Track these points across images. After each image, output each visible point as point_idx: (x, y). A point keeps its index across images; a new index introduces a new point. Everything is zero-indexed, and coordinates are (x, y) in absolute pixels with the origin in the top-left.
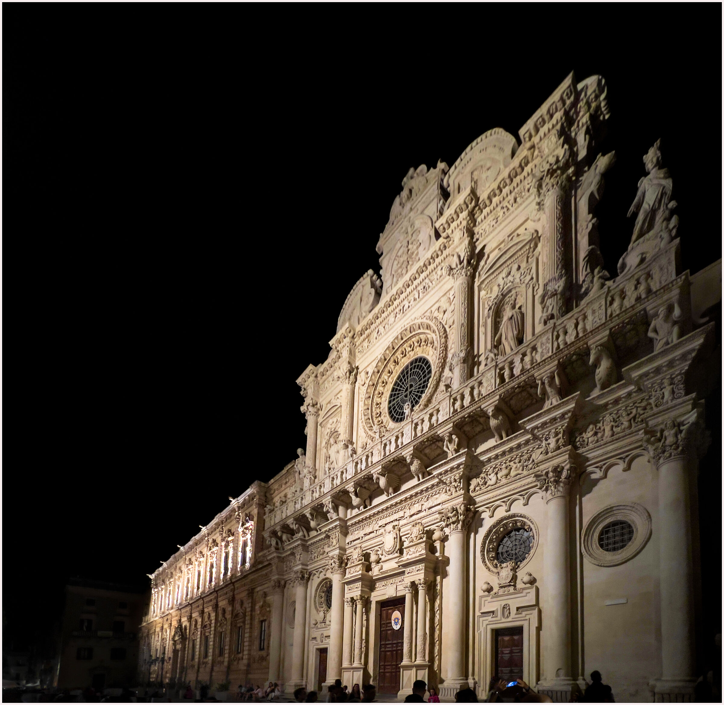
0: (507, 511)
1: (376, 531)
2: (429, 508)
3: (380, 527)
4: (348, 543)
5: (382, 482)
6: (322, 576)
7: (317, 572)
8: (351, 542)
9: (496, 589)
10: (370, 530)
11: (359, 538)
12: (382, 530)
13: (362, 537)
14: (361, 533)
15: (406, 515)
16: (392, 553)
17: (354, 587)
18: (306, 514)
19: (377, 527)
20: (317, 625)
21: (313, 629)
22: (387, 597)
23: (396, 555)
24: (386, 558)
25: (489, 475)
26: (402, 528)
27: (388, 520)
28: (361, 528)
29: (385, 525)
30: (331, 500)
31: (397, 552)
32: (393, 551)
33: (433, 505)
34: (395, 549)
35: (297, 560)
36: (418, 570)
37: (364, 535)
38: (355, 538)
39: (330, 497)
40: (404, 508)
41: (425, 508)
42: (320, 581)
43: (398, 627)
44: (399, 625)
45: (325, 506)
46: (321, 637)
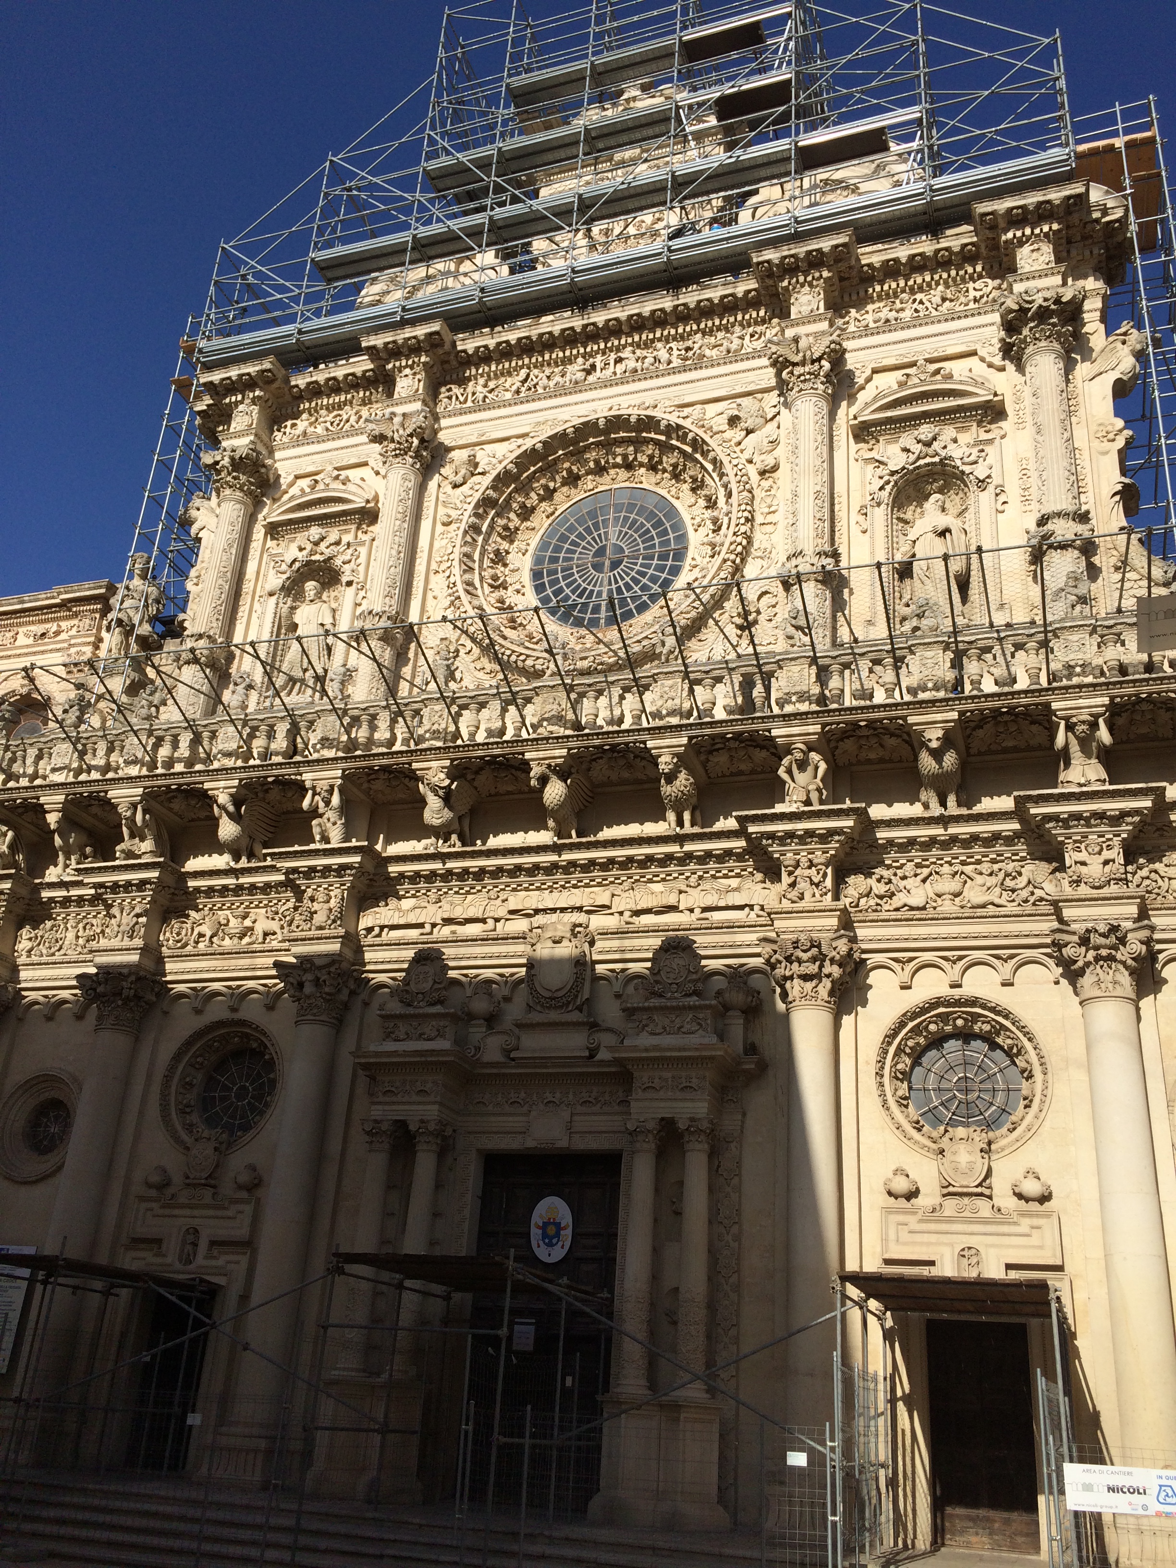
0: (952, 986)
1: (497, 920)
2: (705, 910)
3: (511, 912)
4: (369, 930)
5: (555, 792)
6: (216, 1012)
7: (197, 992)
8: (382, 928)
9: (928, 1198)
10: (471, 913)
11: (421, 926)
12: (520, 925)
13: (434, 925)
14: (428, 912)
15: (618, 905)
16: (561, 1007)
17: (408, 1087)
18: (216, 792)
19: (502, 912)
20: (170, 1191)
21: (144, 1205)
22: (530, 1143)
23: (575, 1016)
24: (536, 1017)
25: (904, 878)
26: (600, 940)
27: (549, 900)
28: (433, 895)
29: (532, 912)
30: (339, 781)
31: (580, 1009)
32: (569, 1003)
33: (722, 904)
34: (577, 996)
35: (116, 929)
36: (686, 1087)
37: (443, 920)
38: (402, 921)
39: (339, 773)
40: (612, 883)
41: (689, 905)
42: (206, 1027)
43: (557, 1254)
44: (562, 1247)
45: (310, 793)
46: (184, 1242)
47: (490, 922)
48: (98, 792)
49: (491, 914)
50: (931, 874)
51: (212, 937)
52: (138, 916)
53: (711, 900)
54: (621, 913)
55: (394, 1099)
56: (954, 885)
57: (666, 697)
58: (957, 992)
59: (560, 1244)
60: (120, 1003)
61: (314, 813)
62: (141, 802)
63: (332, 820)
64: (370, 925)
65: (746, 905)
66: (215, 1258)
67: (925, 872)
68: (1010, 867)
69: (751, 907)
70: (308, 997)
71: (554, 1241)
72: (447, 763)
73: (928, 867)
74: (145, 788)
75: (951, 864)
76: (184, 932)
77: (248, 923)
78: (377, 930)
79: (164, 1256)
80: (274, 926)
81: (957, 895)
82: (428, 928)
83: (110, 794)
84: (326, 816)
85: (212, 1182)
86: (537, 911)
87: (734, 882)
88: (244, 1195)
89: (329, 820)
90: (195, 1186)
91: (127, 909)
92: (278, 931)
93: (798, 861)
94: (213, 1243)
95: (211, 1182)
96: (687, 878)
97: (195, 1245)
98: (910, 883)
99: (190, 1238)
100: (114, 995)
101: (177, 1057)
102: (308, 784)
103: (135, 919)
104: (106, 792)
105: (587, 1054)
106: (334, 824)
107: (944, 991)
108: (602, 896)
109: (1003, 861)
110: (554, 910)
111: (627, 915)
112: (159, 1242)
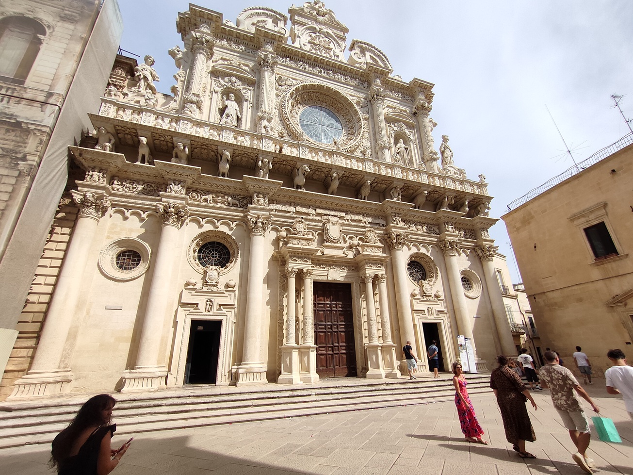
3: (317, 213)
6: (208, 227)
7: (202, 219)
12: (320, 218)
13: (293, 212)
14: (292, 209)
15: (347, 217)
16: (336, 242)
17: (300, 259)
19: (315, 213)
20: (198, 287)
21: (187, 291)
22: (329, 279)
23: (340, 245)
24: (328, 244)
25: (411, 224)
27: (328, 212)
28: (292, 204)
29: (323, 214)
31: (340, 243)
33: (372, 222)
34: (339, 240)
35: (173, 189)
36: (379, 267)
38: (283, 209)
40: (345, 212)
42: (206, 231)
45: (261, 161)
46: (207, 305)
47: (312, 216)
48: (168, 136)
49: (312, 213)
51: (210, 201)
52: (182, 186)
54: (348, 220)
55: (297, 262)
58: (419, 252)
60: (176, 216)
64: (272, 209)
66: (222, 310)
70: (259, 227)
74: (191, 140)
75: (419, 222)
76: (197, 197)
77: (224, 199)
78: (275, 211)
79: (199, 309)
82: (291, 213)
83: (174, 138)
84: (264, 170)
86: (325, 215)
88: (231, 289)
89: (264, 172)
90: (210, 285)
92: (238, 204)
94: (220, 305)
95: (217, 284)
96: (363, 214)
97: (211, 306)
99: (208, 303)
101: (193, 241)
102: (261, 158)
104: (172, 137)
105: (345, 255)
107: (417, 251)
108: (342, 214)
110: (329, 215)
111: (350, 220)
112: (197, 304)
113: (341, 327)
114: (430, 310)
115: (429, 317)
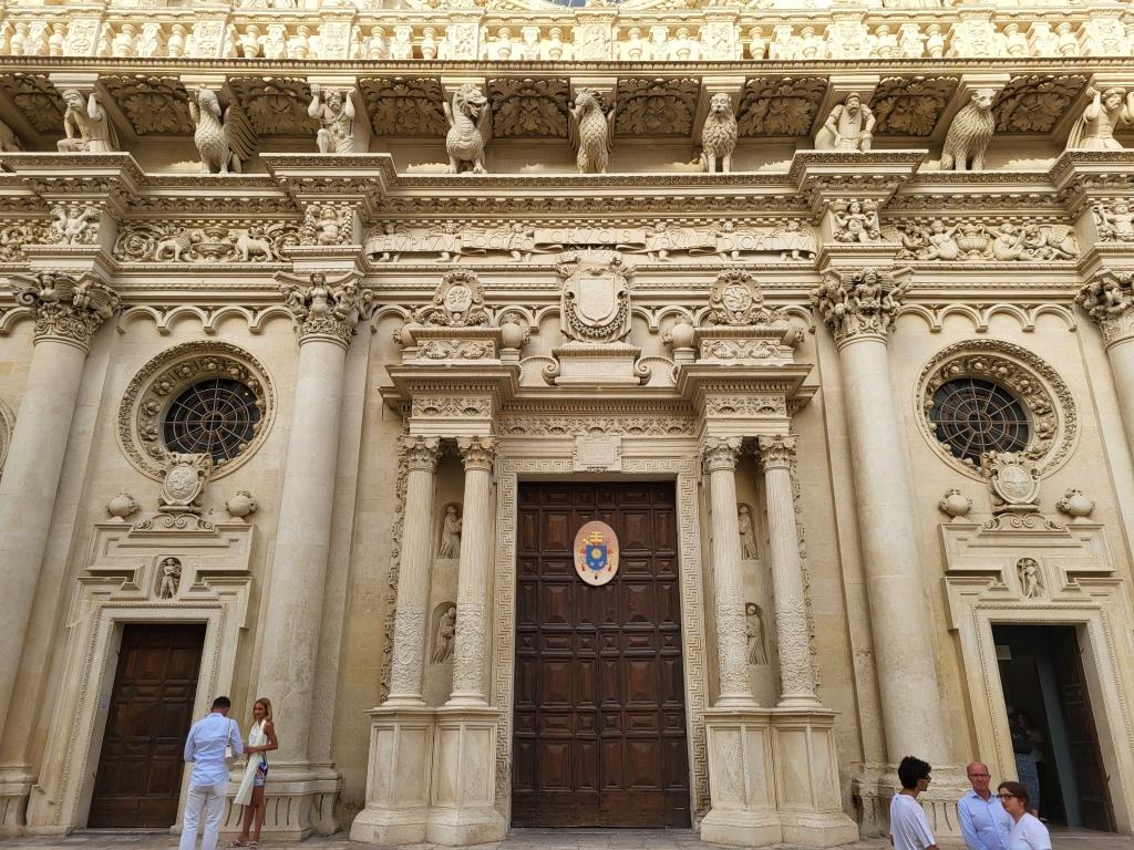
0: (978, 332)
1: (523, 253)
2: (743, 253)
3: (539, 246)
4: (377, 255)
5: (595, 126)
6: (190, 333)
7: (163, 311)
8: (392, 254)
10: (493, 243)
11: (437, 254)
12: (548, 260)
13: (452, 255)
14: (446, 241)
15: (652, 245)
16: (604, 337)
17: (452, 406)
18: (196, 87)
19: (529, 245)
20: (139, 521)
21: (105, 535)
22: (578, 467)
23: (619, 346)
24: (575, 345)
25: (932, 234)
26: (638, 276)
27: (580, 236)
28: (450, 225)
29: (561, 247)
30: (353, 89)
31: (622, 339)
32: (613, 332)
33: (760, 248)
34: (619, 327)
35: (60, 231)
36: (764, 408)
37: (464, 249)
38: (416, 249)
39: (353, 80)
40: (644, 224)
41: (727, 248)
42: (176, 349)
43: (605, 577)
44: (610, 569)
45: (316, 99)
46: (162, 573)
47: (516, 254)
48: (35, 74)
49: (518, 246)
50: (957, 232)
51: (181, 254)
52: (90, 220)
53: (750, 244)
54: (656, 253)
55: (437, 417)
56: (979, 241)
57: (717, 39)
58: (983, 338)
59: (607, 567)
60: (70, 311)
61: (321, 122)
62: (94, 90)
63: (340, 132)
64: (378, 250)
65: (785, 251)
66: (205, 589)
67: (951, 230)
68: (1030, 228)
69: (789, 252)
70: (319, 313)
71: (601, 564)
72: (482, 81)
73: (954, 225)
74: (101, 74)
75: (975, 224)
76: (144, 247)
77: (226, 241)
78: (386, 256)
79: (136, 589)
80: (262, 244)
81: (982, 250)
82: (446, 256)
83: (52, 77)
84: (334, 127)
85: (197, 509)
86: (567, 247)
87: (769, 231)
88: (238, 521)
89: (336, 132)
90: (174, 513)
91: (74, 211)
92: (267, 250)
93: (849, 207)
94: (201, 574)
95: (195, 509)
96: (722, 224)
97: (176, 577)
98: (938, 238)
99: (169, 569)
100: (61, 302)
101: (138, 380)
102: (314, 88)
103: (85, 223)
104: (47, 75)
105: (638, 380)
106: (342, 137)
107: (973, 336)
108: (636, 236)
109: (1020, 224)
110: (585, 246)
111: (663, 254)
112: (130, 574)
113: (634, 639)
114: (1031, 570)
115: (1027, 602)
